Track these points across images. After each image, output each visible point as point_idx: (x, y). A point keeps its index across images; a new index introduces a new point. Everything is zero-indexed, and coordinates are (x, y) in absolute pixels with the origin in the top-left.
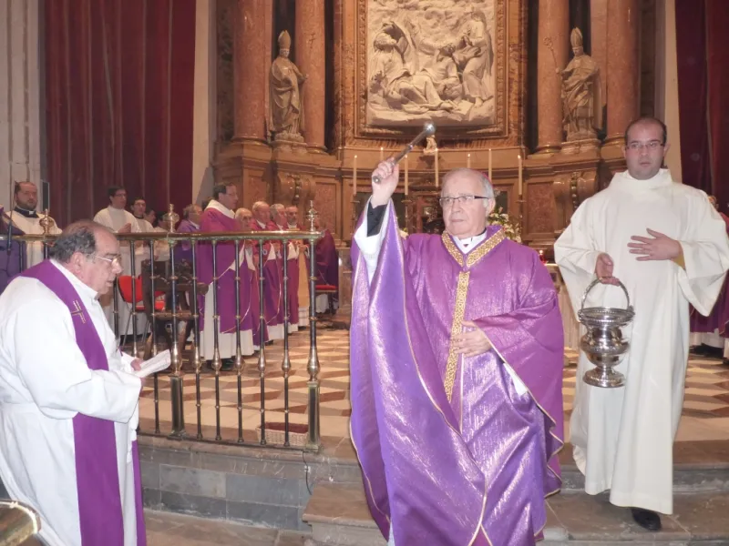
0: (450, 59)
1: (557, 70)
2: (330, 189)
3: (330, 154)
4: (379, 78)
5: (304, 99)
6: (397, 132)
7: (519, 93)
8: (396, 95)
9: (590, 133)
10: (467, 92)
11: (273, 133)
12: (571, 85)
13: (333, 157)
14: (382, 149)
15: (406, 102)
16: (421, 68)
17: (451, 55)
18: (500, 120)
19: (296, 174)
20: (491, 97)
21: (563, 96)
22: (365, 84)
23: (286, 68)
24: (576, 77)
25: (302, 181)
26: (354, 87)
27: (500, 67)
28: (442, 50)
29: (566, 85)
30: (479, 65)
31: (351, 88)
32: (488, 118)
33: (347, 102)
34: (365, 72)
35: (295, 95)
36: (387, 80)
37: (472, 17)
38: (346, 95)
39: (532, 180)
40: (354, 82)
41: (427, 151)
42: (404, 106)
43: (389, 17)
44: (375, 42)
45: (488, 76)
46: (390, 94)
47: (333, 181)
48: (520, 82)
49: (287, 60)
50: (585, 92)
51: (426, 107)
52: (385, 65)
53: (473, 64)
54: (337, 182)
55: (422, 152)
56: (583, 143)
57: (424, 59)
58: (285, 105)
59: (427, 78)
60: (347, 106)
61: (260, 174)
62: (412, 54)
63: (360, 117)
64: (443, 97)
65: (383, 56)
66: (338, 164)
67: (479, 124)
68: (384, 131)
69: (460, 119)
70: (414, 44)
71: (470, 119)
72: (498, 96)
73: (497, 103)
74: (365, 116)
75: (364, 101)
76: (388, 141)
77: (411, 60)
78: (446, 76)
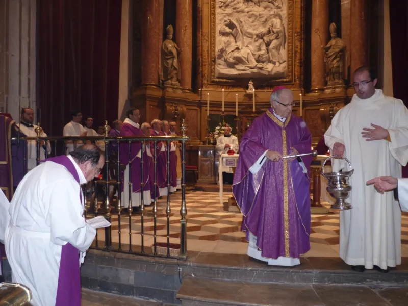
0: (262, 40)
1: (322, 46)
2: (194, 113)
3: (195, 93)
4: (222, 51)
5: (180, 62)
6: (232, 81)
7: (301, 59)
8: (231, 60)
9: (340, 81)
10: (271, 59)
11: (163, 81)
12: (330, 54)
13: (196, 95)
14: (223, 90)
15: (237, 64)
16: (245, 45)
17: (262, 38)
18: (290, 74)
19: (176, 104)
20: (285, 61)
21: (325, 61)
22: (214, 54)
23: (170, 45)
24: (334, 50)
25: (179, 108)
26: (208, 56)
27: (290, 45)
28: (257, 35)
29: (327, 54)
30: (278, 43)
31: (206, 57)
32: (283, 73)
33: (204, 64)
34: (214, 47)
35: (176, 60)
36: (226, 52)
37: (274, 17)
38: (204, 60)
39: (307, 108)
40: (208, 53)
41: (249, 91)
42: (236, 66)
43: (228, 17)
44: (220, 31)
45: (283, 50)
46: (228, 60)
47: (196, 108)
48: (301, 53)
49: (171, 41)
50: (338, 59)
51: (248, 67)
52: (225, 43)
53: (274, 43)
54: (198, 108)
55: (246, 92)
56: (337, 87)
57: (247, 40)
58: (170, 66)
59: (249, 51)
60: (204, 67)
61: (156, 104)
62: (241, 37)
63: (211, 72)
64: (258, 61)
65: (224, 39)
66: (199, 98)
67: (279, 76)
68: (225, 80)
69: (267, 74)
70: (242, 32)
71: (273, 74)
72: (288, 61)
73: (288, 65)
74: (214, 72)
75: (213, 63)
76: (227, 85)
77: (240, 40)
78: (260, 50)
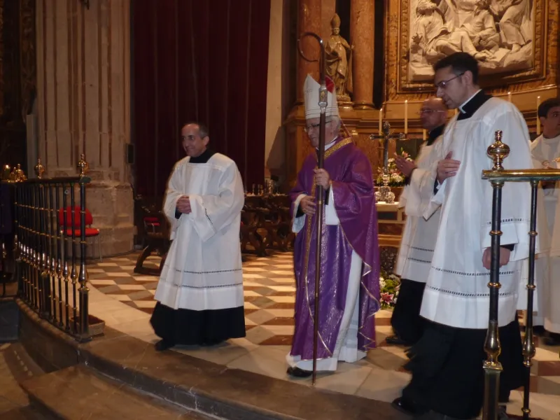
0: (487, 11)
3: (376, 109)
4: (417, 40)
8: (433, 52)
10: (504, 40)
16: (460, 25)
17: (487, 8)
18: (537, 62)
20: (529, 41)
22: (407, 47)
23: (337, 45)
26: (397, 51)
27: (538, 11)
28: (478, 5)
30: (518, 12)
31: (395, 52)
32: (524, 63)
33: (391, 63)
34: (407, 36)
35: (343, 64)
36: (427, 40)
38: (391, 58)
40: (397, 46)
44: (417, 9)
45: (527, 21)
46: (428, 53)
52: (425, 27)
53: (511, 12)
57: (463, 15)
58: (333, 72)
59: (463, 33)
60: (390, 68)
62: (452, 13)
63: (401, 75)
64: (479, 47)
65: (425, 20)
67: (516, 68)
68: (424, 85)
69: (494, 67)
70: (454, 5)
71: (505, 65)
72: (536, 39)
73: (535, 47)
74: (406, 74)
75: (406, 61)
76: (428, 93)
77: (451, 19)
78: (483, 28)
